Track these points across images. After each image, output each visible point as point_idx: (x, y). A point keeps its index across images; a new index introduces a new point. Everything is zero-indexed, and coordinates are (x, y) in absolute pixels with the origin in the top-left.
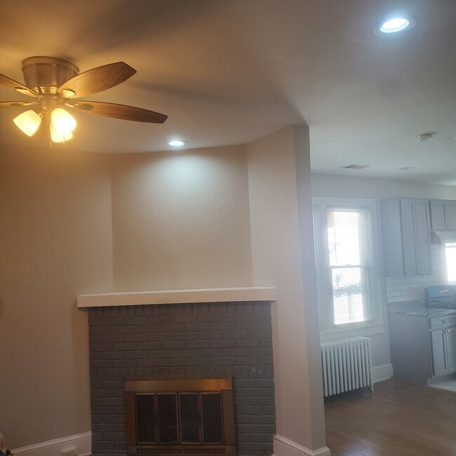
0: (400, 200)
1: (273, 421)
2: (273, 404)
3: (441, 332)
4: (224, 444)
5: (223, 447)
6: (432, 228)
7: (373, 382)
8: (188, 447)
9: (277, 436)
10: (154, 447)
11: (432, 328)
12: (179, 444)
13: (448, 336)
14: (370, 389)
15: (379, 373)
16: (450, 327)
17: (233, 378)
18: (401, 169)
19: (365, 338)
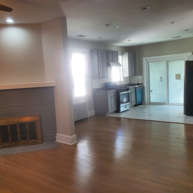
0: (97, 50)
1: (56, 129)
2: (56, 123)
3: (110, 97)
4: (38, 140)
5: (37, 140)
6: (108, 61)
7: (88, 116)
8: (23, 142)
9: (57, 134)
10: (9, 144)
11: (108, 96)
12: (20, 142)
13: (113, 99)
14: (88, 119)
15: (91, 113)
16: (113, 96)
17: (40, 116)
18: (98, 38)
19: (86, 101)
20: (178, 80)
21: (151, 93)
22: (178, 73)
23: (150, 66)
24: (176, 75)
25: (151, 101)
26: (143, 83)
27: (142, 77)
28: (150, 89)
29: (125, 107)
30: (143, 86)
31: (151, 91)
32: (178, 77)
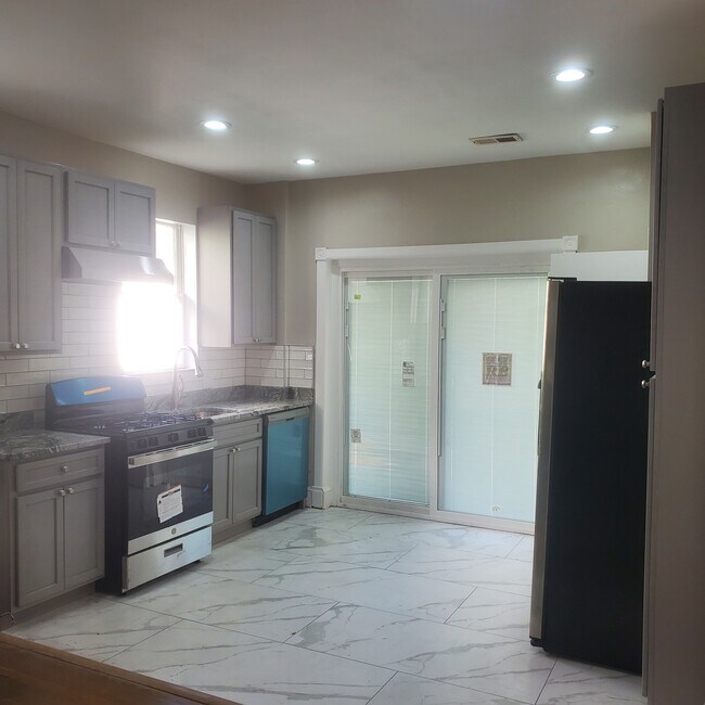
20: (492, 388)
21: (354, 447)
22: (494, 350)
23: (357, 297)
24: (489, 359)
25: (354, 490)
26: (313, 390)
27: (310, 357)
28: (351, 423)
29: (168, 552)
30: (312, 406)
31: (356, 433)
32: (497, 370)
